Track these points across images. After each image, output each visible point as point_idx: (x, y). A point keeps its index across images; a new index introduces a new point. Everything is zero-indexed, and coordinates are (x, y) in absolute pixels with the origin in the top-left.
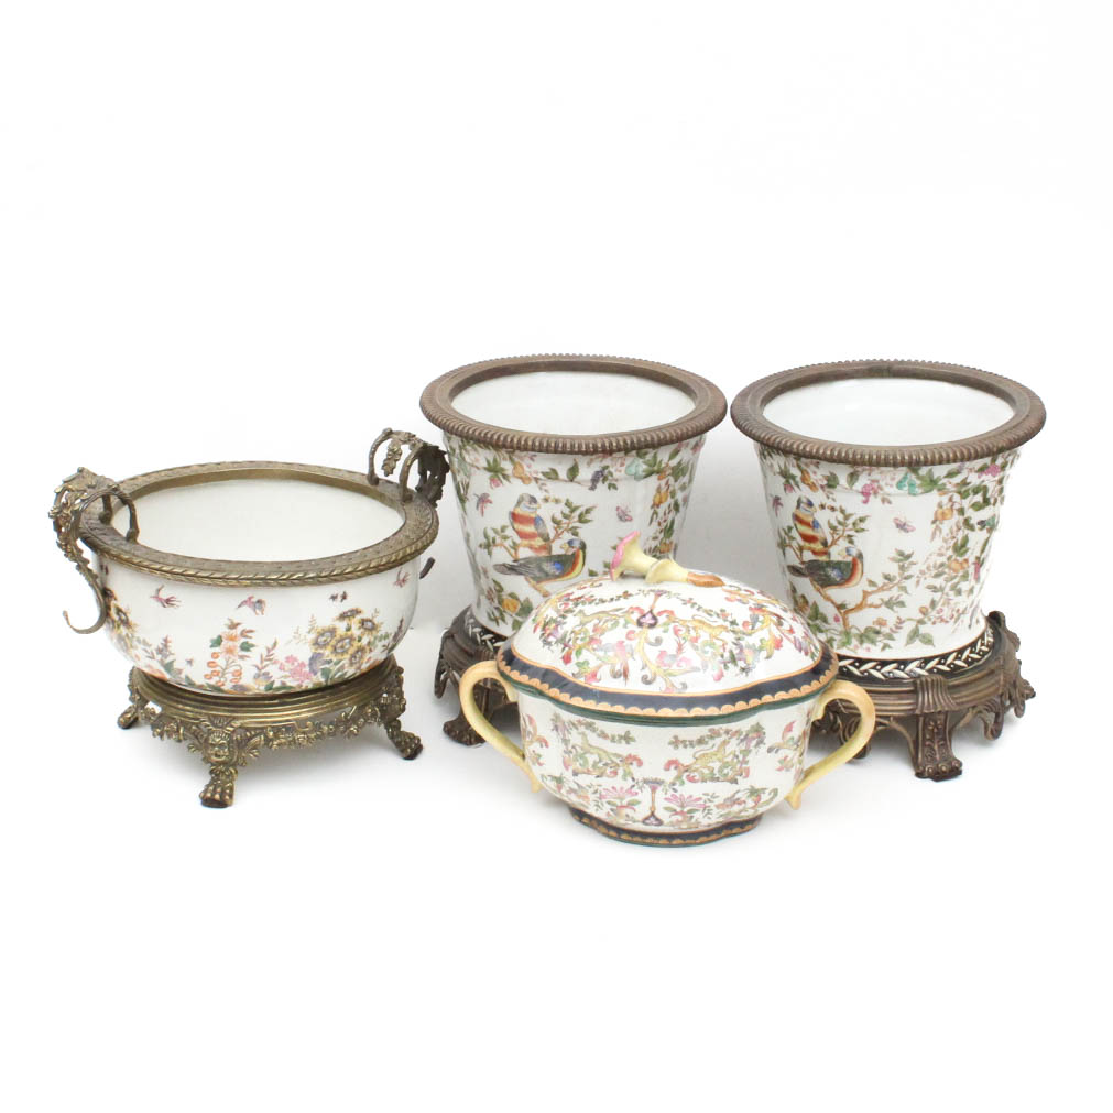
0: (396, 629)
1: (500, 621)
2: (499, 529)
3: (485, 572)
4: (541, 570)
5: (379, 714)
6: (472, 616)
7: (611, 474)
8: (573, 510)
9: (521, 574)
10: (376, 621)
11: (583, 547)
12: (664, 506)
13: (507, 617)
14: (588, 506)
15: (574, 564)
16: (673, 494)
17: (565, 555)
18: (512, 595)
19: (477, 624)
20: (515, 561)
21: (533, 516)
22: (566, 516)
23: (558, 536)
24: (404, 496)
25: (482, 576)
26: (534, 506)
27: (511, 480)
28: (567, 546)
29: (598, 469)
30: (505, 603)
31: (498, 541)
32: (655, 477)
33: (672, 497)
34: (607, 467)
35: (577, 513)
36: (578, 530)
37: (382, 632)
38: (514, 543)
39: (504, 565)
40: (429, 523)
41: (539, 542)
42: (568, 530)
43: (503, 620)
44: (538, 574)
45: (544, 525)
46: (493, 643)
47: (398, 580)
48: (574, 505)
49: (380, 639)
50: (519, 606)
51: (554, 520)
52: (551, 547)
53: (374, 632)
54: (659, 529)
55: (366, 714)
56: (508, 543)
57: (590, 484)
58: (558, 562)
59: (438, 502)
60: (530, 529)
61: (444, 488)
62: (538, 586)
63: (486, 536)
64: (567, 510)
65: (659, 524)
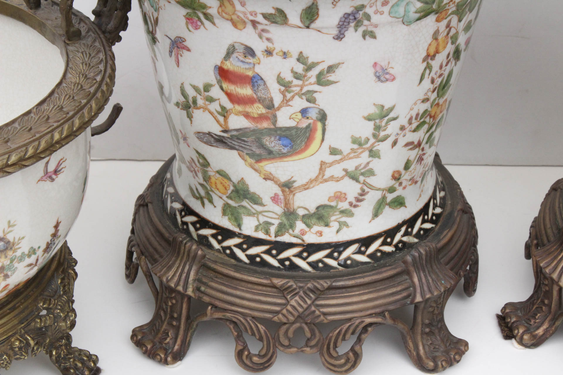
0: (49, 239)
1: (206, 201)
2: (201, 87)
3: (185, 139)
4: (262, 146)
5: (32, 343)
6: (172, 184)
7: (368, 18)
8: (309, 68)
9: (232, 148)
10: (10, 237)
11: (323, 117)
12: (441, 58)
13: (215, 198)
14: (330, 63)
15: (309, 140)
16: (454, 39)
17: (296, 128)
18: (221, 173)
19: (176, 197)
20: (225, 131)
21: (250, 73)
22: (297, 76)
23: (286, 102)
24: (67, 32)
25: (181, 141)
26: (251, 60)
27: (216, 21)
28: (299, 116)
29: (349, 10)
30: (213, 180)
31: (200, 102)
32: (432, 18)
33: (453, 43)
34: (363, 6)
35: (314, 73)
36: (315, 95)
37: (24, 247)
38: (223, 108)
39: (209, 134)
40: (99, 78)
41: (258, 109)
42: (300, 95)
43: (211, 201)
44: (258, 151)
45: (266, 88)
46: (197, 229)
47: (46, 172)
48: (310, 61)
49: (21, 259)
50: (232, 188)
51: (280, 81)
52: (275, 116)
53: (10, 253)
54: (432, 87)
55: (12, 349)
56: (214, 107)
57: (335, 32)
58: (286, 137)
59: (122, 34)
60: (246, 91)
61: (129, 14)
62: (257, 166)
63: (183, 93)
64: (299, 68)
65: (433, 82)
